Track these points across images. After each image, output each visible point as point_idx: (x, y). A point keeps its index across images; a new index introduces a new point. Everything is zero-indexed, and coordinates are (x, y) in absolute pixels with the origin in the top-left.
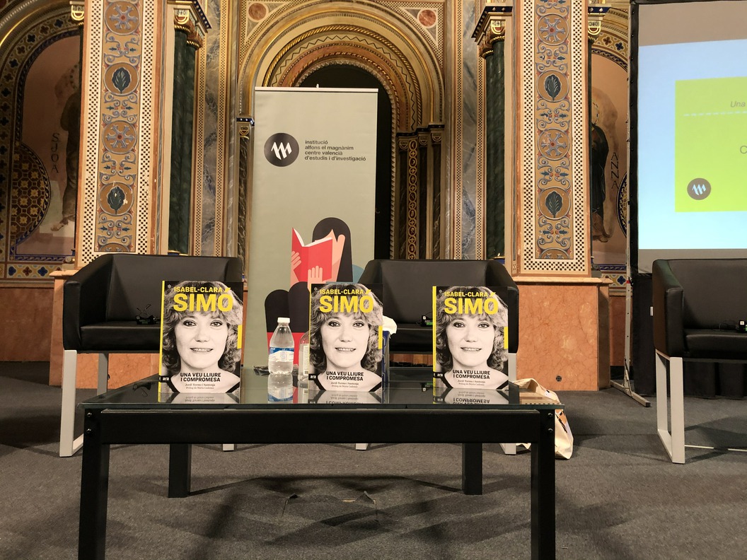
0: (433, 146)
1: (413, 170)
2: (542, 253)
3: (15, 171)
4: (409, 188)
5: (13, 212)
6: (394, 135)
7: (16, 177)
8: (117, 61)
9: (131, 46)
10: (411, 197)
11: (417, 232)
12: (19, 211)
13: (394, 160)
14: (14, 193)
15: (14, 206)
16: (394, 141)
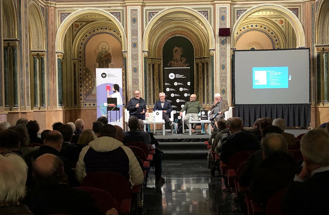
0: (206, 63)
1: (200, 70)
3: (84, 76)
4: (199, 75)
5: (85, 88)
6: (195, 58)
7: (85, 77)
8: (134, 66)
9: (137, 63)
10: (200, 78)
11: (202, 89)
12: (86, 87)
13: (195, 66)
14: (85, 82)
15: (85, 86)
16: (195, 60)
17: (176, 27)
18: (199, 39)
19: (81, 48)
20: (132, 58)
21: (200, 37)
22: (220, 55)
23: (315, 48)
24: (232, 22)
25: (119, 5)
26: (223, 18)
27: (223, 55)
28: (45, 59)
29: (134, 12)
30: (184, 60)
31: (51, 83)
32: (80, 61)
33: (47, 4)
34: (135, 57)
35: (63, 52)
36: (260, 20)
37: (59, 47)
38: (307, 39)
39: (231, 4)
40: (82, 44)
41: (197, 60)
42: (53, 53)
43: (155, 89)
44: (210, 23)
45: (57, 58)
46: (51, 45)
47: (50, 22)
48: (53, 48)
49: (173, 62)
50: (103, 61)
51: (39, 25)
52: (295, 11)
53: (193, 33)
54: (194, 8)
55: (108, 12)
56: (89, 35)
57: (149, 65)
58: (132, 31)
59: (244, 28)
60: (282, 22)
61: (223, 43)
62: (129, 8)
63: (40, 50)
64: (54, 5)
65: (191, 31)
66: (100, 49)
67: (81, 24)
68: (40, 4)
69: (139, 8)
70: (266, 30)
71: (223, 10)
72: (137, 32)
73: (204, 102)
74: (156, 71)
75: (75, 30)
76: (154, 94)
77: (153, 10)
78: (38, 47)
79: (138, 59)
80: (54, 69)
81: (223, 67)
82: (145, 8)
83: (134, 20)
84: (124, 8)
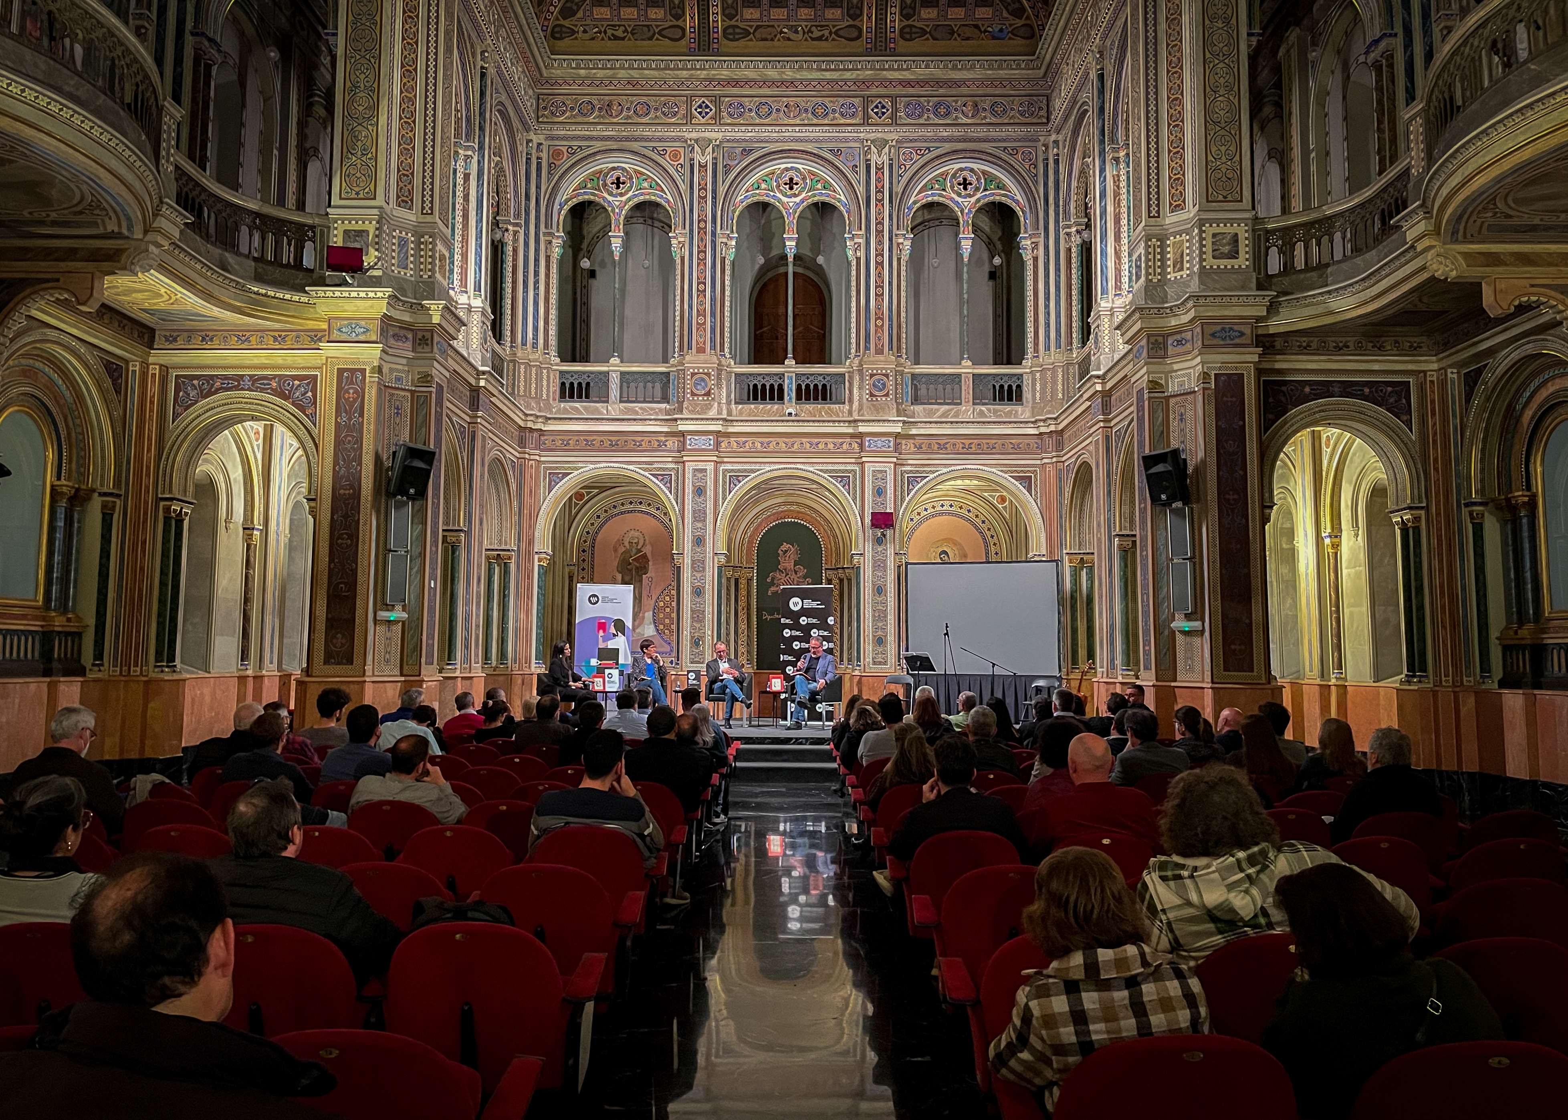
2: (874, 663)
17: (785, 503)
18: (832, 529)
19: (585, 542)
20: (692, 567)
21: (835, 526)
22: (874, 567)
23: (1066, 558)
24: (898, 500)
25: (670, 459)
26: (880, 492)
27: (879, 565)
28: (513, 567)
29: (700, 475)
30: (802, 571)
31: (523, 616)
32: (583, 569)
33: (522, 456)
34: (698, 566)
35: (550, 552)
36: (957, 493)
37: (543, 543)
38: (1049, 538)
39: (896, 464)
40: (588, 533)
41: (829, 572)
42: (530, 554)
43: (740, 631)
44: (854, 500)
45: (536, 563)
46: (526, 539)
47: (527, 490)
48: (530, 544)
49: (777, 575)
50: (631, 570)
51: (504, 495)
52: (1027, 481)
53: (821, 515)
54: (821, 470)
55: (646, 474)
56: (605, 515)
57: (728, 579)
58: (694, 512)
59: (926, 510)
60: (1003, 499)
61: (879, 541)
62: (690, 467)
63: (503, 547)
64: (537, 458)
65: (816, 511)
66: (627, 544)
67: (588, 493)
68: (508, 455)
69: (710, 467)
70: (971, 515)
71: (880, 475)
72: (705, 513)
73: (842, 660)
74: (743, 592)
75: (576, 505)
76: (736, 642)
77: (739, 471)
78: (500, 542)
79: (704, 569)
80: (530, 588)
81: (880, 590)
82: (722, 467)
83: (700, 491)
84: (680, 467)
